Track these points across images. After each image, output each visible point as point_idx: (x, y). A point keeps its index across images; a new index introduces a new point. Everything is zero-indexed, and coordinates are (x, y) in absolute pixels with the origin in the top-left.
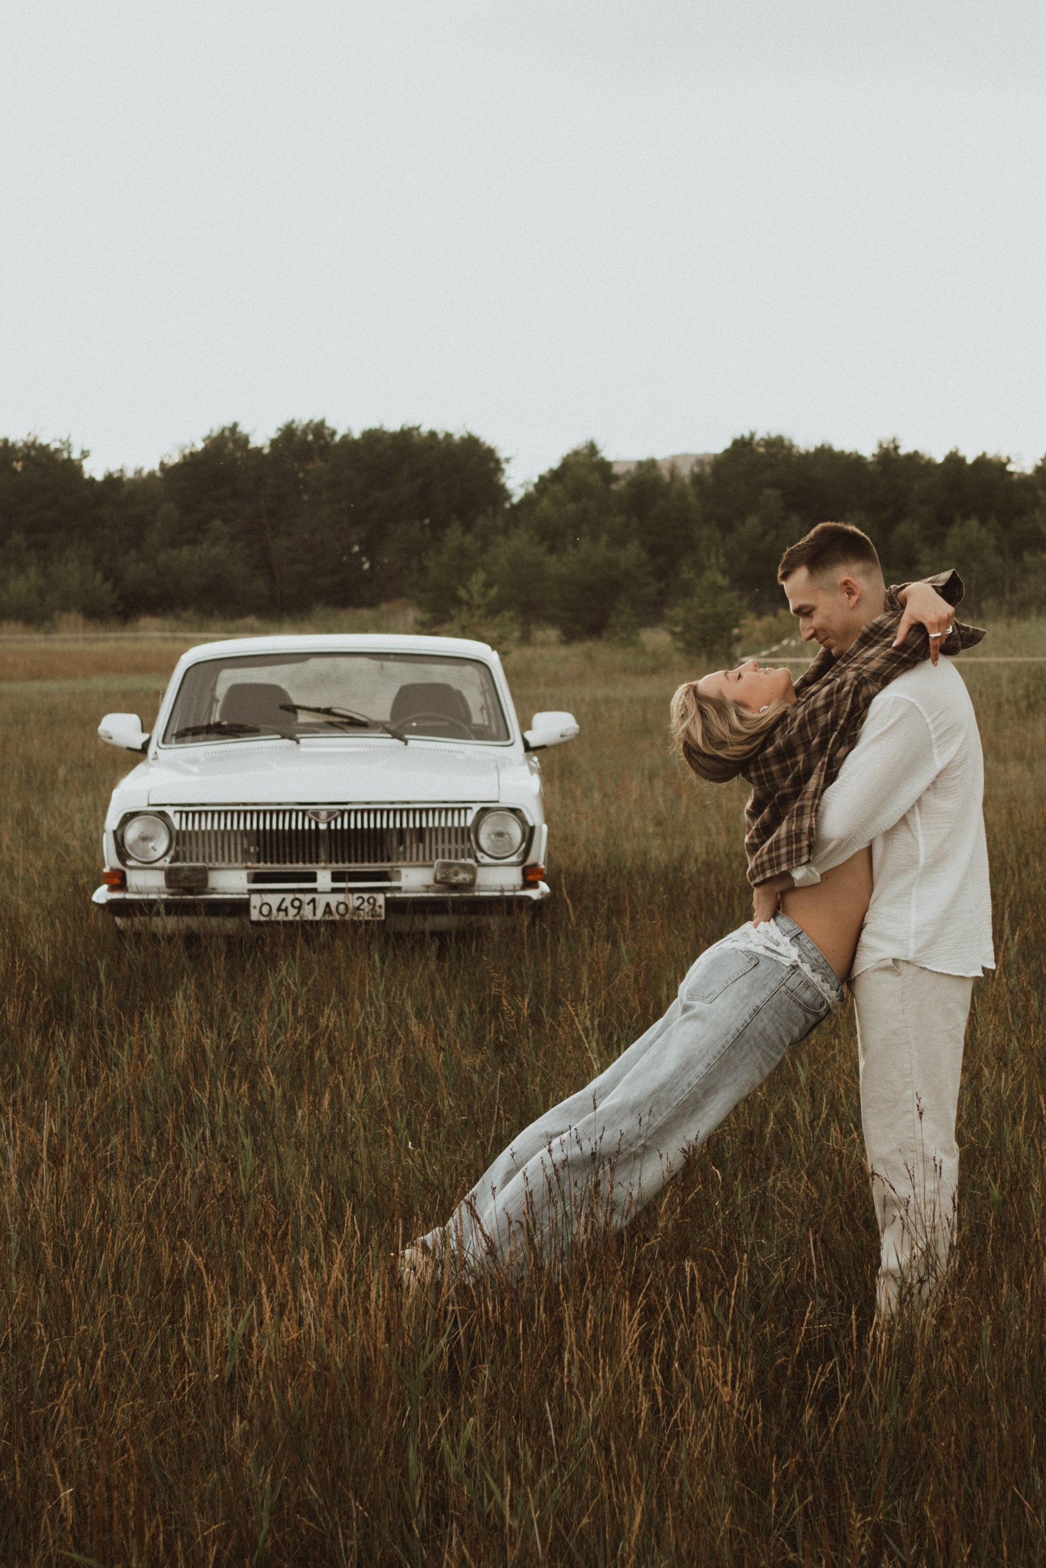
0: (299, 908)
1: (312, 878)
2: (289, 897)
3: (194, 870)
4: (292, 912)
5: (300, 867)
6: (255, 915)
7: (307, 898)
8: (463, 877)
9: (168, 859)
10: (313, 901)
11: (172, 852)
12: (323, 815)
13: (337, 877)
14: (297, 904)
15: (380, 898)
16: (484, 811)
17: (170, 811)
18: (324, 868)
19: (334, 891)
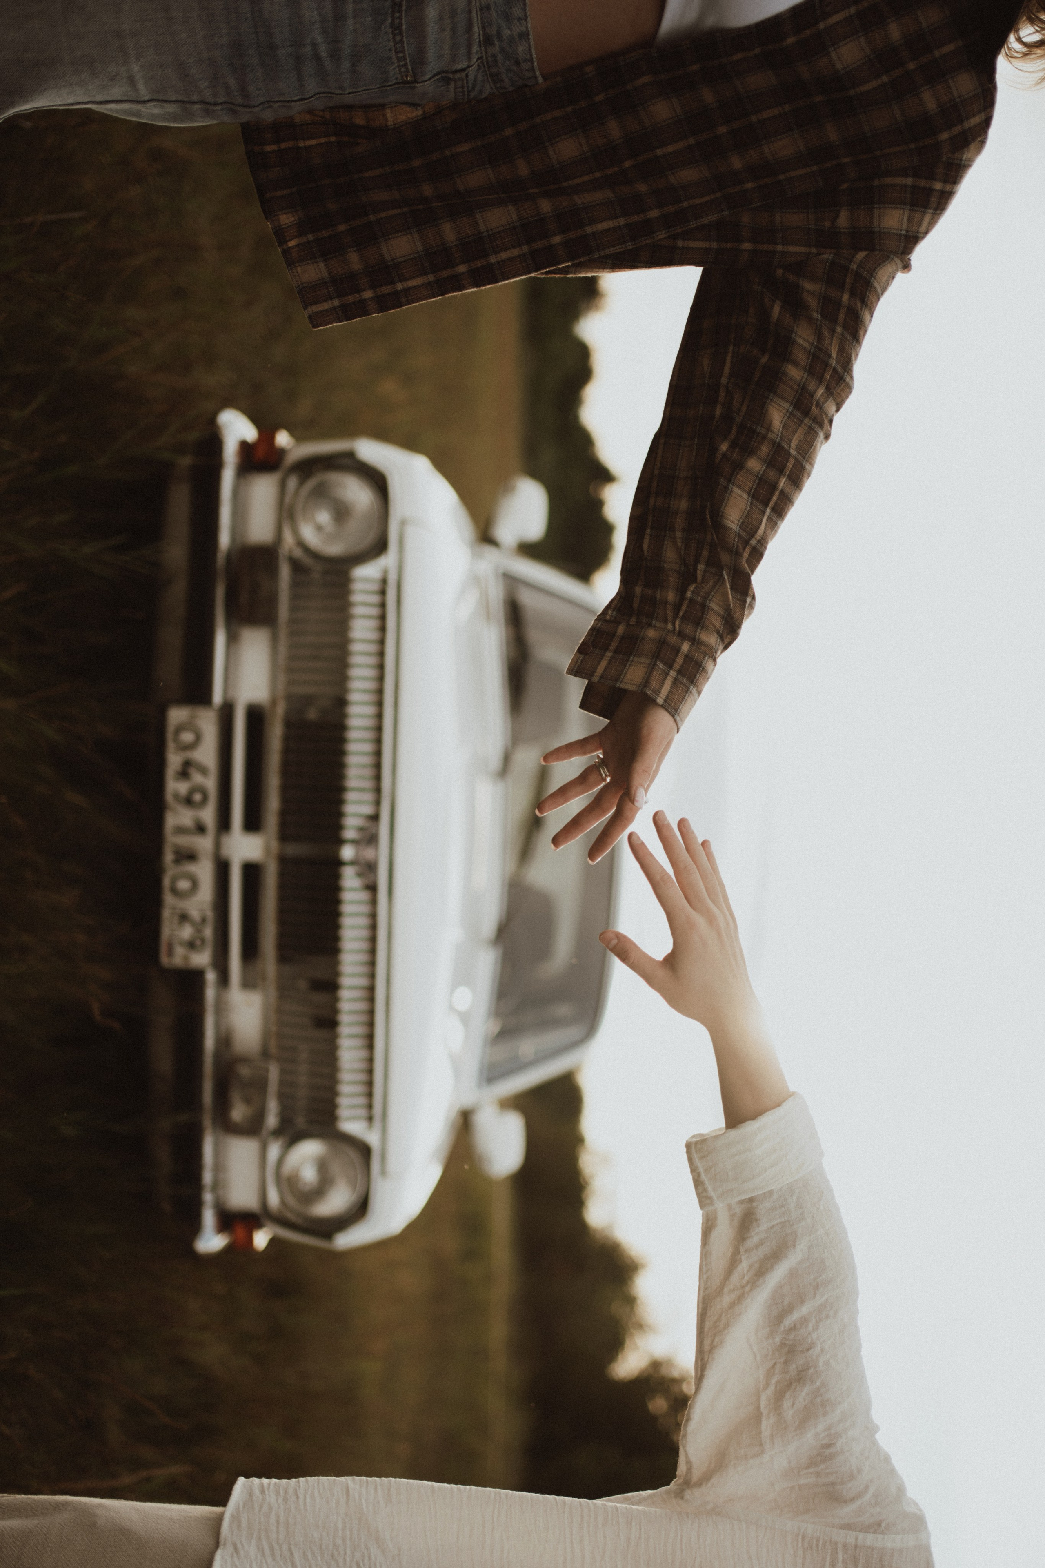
0: (188, 801)
1: (252, 824)
2: (211, 783)
3: (272, 600)
4: (182, 787)
5: (273, 803)
6: (177, 715)
7: (208, 815)
8: (238, 1113)
9: (298, 553)
10: (200, 829)
11: (307, 561)
12: (368, 853)
13: (252, 871)
14: (198, 797)
15: (202, 959)
16: (365, 1151)
17: (388, 560)
18: (267, 850)
19: (222, 868)
